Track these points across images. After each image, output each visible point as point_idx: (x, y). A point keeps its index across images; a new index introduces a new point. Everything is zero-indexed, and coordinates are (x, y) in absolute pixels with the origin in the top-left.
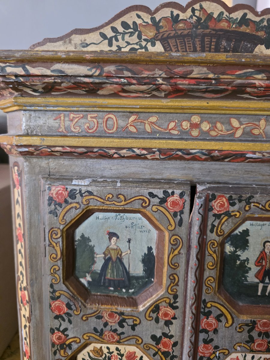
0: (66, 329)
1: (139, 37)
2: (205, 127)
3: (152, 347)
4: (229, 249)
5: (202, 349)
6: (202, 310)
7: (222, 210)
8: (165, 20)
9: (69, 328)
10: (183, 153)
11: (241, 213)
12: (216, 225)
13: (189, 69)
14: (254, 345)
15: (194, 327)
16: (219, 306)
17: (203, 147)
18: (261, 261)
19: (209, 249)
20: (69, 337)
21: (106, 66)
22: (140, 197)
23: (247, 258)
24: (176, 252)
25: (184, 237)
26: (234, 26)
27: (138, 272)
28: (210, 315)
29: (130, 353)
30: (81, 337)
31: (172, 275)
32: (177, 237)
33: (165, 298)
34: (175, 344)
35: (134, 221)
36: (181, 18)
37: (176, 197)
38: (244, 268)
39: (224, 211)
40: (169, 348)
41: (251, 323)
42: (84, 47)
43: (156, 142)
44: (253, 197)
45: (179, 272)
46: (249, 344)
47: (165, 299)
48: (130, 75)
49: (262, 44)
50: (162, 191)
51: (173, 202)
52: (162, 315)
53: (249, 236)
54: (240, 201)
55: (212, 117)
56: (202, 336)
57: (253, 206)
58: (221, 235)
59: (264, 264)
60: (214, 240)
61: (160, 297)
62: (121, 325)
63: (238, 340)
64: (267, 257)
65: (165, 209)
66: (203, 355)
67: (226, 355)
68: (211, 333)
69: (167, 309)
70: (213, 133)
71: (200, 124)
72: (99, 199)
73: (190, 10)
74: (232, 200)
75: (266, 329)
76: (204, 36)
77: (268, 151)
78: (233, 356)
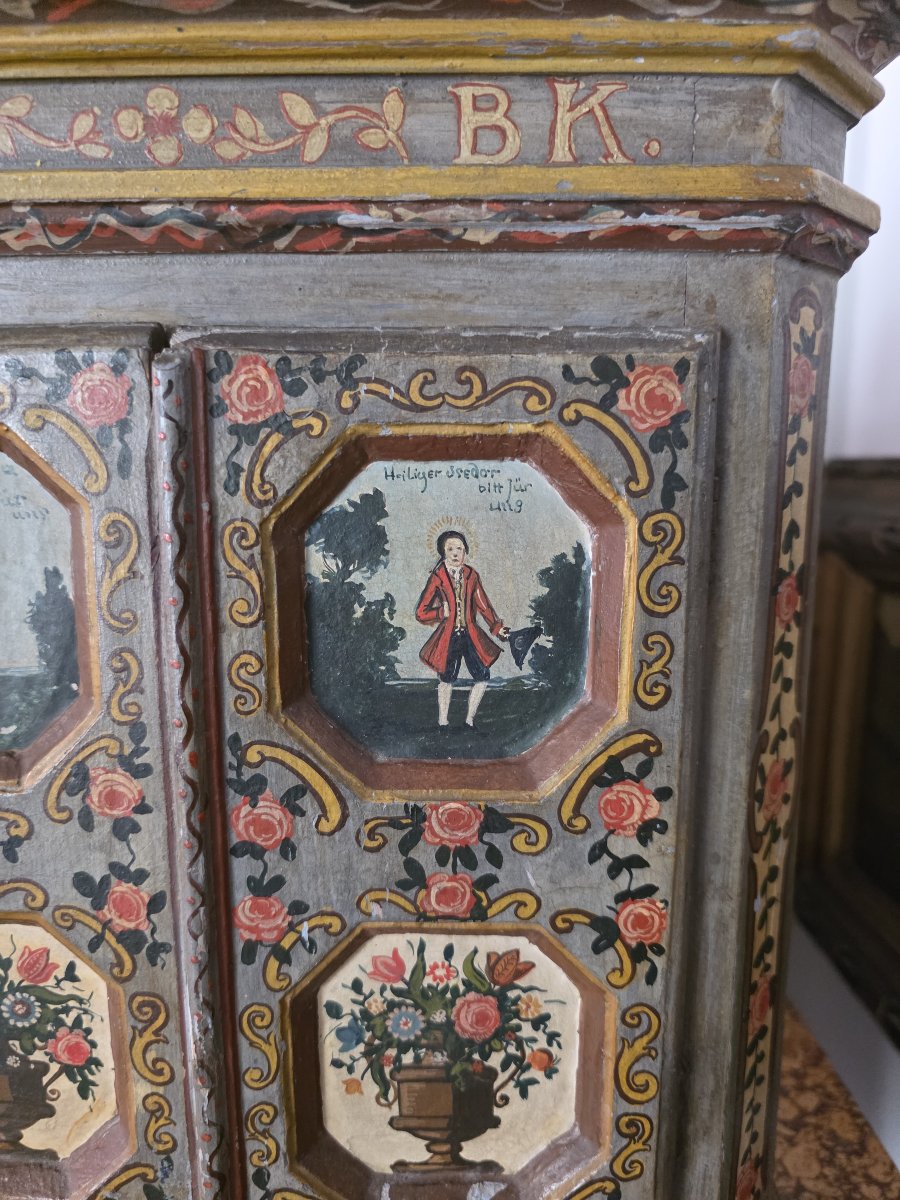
2: (197, 126)
3: (82, 917)
4: (319, 563)
5: (247, 912)
6: (232, 775)
7: (259, 411)
10: (119, 217)
11: (328, 418)
12: (245, 466)
14: (428, 895)
15: (198, 828)
16: (288, 758)
17: (180, 191)
18: (435, 606)
19: (229, 554)
23: (388, 595)
24: (122, 571)
25: (142, 512)
27: (22, 663)
28: (261, 791)
29: (31, 953)
31: (117, 653)
32: (120, 517)
33: (103, 737)
34: (155, 904)
37: (100, 373)
38: (379, 632)
39: (269, 414)
40: (137, 918)
41: (407, 818)
44: (363, 361)
45: (141, 642)
46: (411, 894)
47: (103, 743)
50: (52, 354)
51: (91, 389)
52: (99, 801)
53: (386, 515)
55: (217, 92)
56: (242, 869)
57: (367, 392)
58: (267, 503)
59: (446, 614)
60: (243, 520)
61: (91, 733)
63: (370, 880)
64: (454, 590)
65: (68, 416)
66: (254, 937)
67: (336, 934)
68: (271, 857)
69: (115, 777)
70: (227, 150)
71: (177, 118)
74: (291, 373)
75: (461, 834)
77: (405, 197)
78: (381, 946)
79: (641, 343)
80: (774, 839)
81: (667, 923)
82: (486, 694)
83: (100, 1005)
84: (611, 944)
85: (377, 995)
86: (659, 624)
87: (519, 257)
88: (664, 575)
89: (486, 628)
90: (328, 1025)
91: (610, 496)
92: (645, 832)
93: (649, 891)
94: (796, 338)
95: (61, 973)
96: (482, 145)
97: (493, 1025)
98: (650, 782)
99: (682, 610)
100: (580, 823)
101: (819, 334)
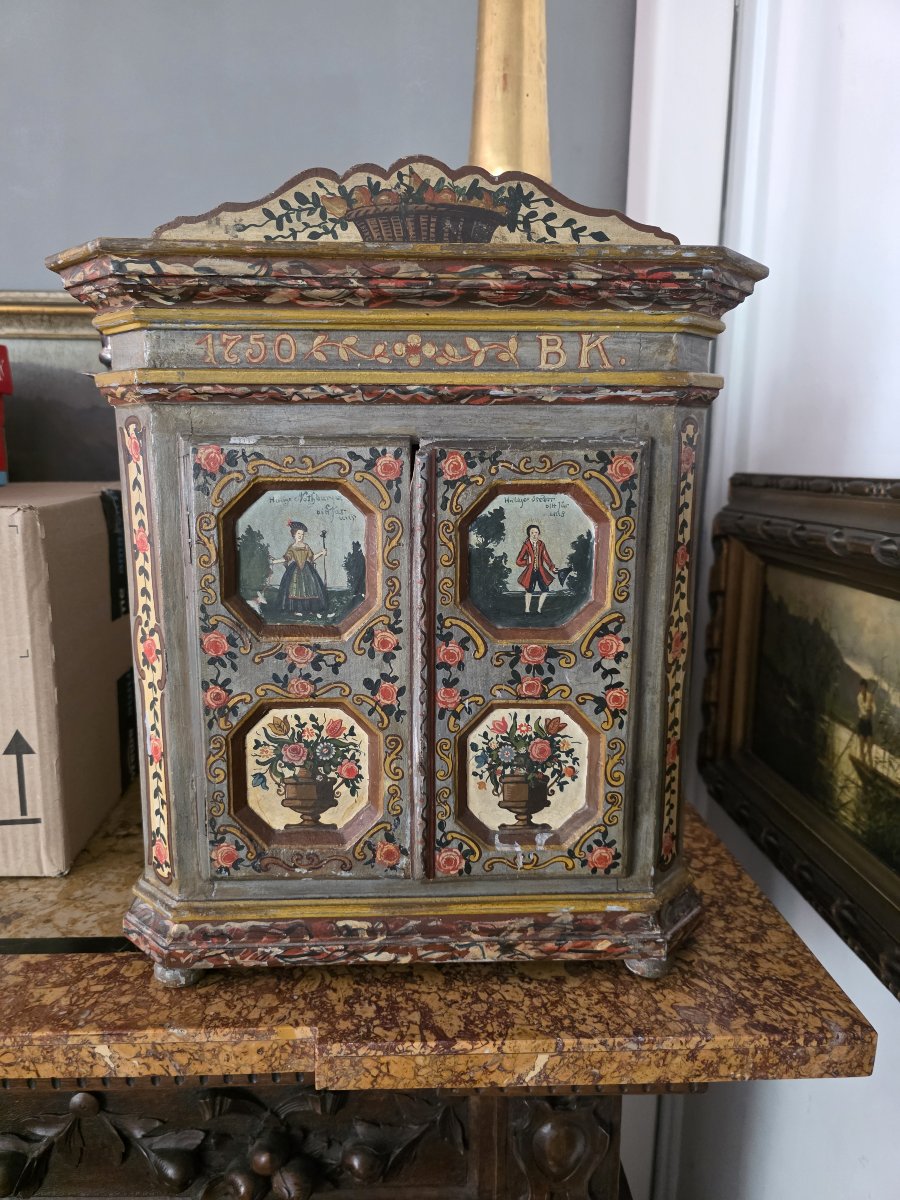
0: (228, 681)
1: (323, 215)
2: (429, 351)
3: (366, 699)
4: (475, 539)
5: (442, 695)
6: (438, 632)
7: (457, 475)
8: (360, 190)
9: (233, 679)
10: (396, 391)
11: (485, 478)
12: (450, 497)
13: (394, 265)
14: (522, 687)
15: (425, 655)
16: (463, 625)
17: (425, 381)
18: (525, 558)
19: (441, 535)
20: (234, 693)
21: (274, 262)
22: (336, 460)
23: (504, 553)
24: (394, 543)
25: (405, 518)
26: (461, 199)
27: (340, 584)
28: (451, 639)
29: (333, 722)
30: (252, 692)
31: (390, 579)
32: (394, 519)
33: (381, 616)
34: (401, 692)
35: (330, 502)
36: (382, 187)
37: (389, 458)
38: (500, 570)
39: (461, 476)
40: (392, 699)
41: (513, 652)
42: (239, 230)
43: (355, 375)
44: (501, 453)
45: (400, 573)
46: (514, 686)
47: (381, 618)
48: (310, 274)
49: (503, 225)
50: (368, 449)
51: (385, 465)
52: (378, 645)
53: (504, 518)
54: (482, 460)
55: (437, 336)
56: (441, 674)
57: (502, 466)
58: (458, 513)
59: (530, 562)
60: (448, 521)
61: (375, 615)
62: (316, 666)
63: (496, 681)
64: (533, 551)
65: (375, 477)
66: (444, 706)
67: (481, 706)
68: (454, 669)
69: (386, 634)
70: (441, 361)
71: (420, 347)
72: (272, 465)
73: (395, 175)
74: (471, 458)
75: (537, 659)
76: (418, 214)
77: (519, 384)
78: (498, 715)
79: (617, 445)
80: (678, 668)
81: (628, 699)
82: (547, 598)
83: (365, 747)
84: (603, 710)
85: (494, 740)
86: (624, 565)
87: (565, 407)
88: (626, 544)
89: (547, 568)
90: (472, 754)
91: (604, 510)
92: (618, 657)
93: (620, 684)
94: (684, 439)
95: (347, 732)
96: (551, 359)
97: (548, 754)
98: (621, 635)
99: (634, 559)
100: (589, 654)
101: (696, 435)
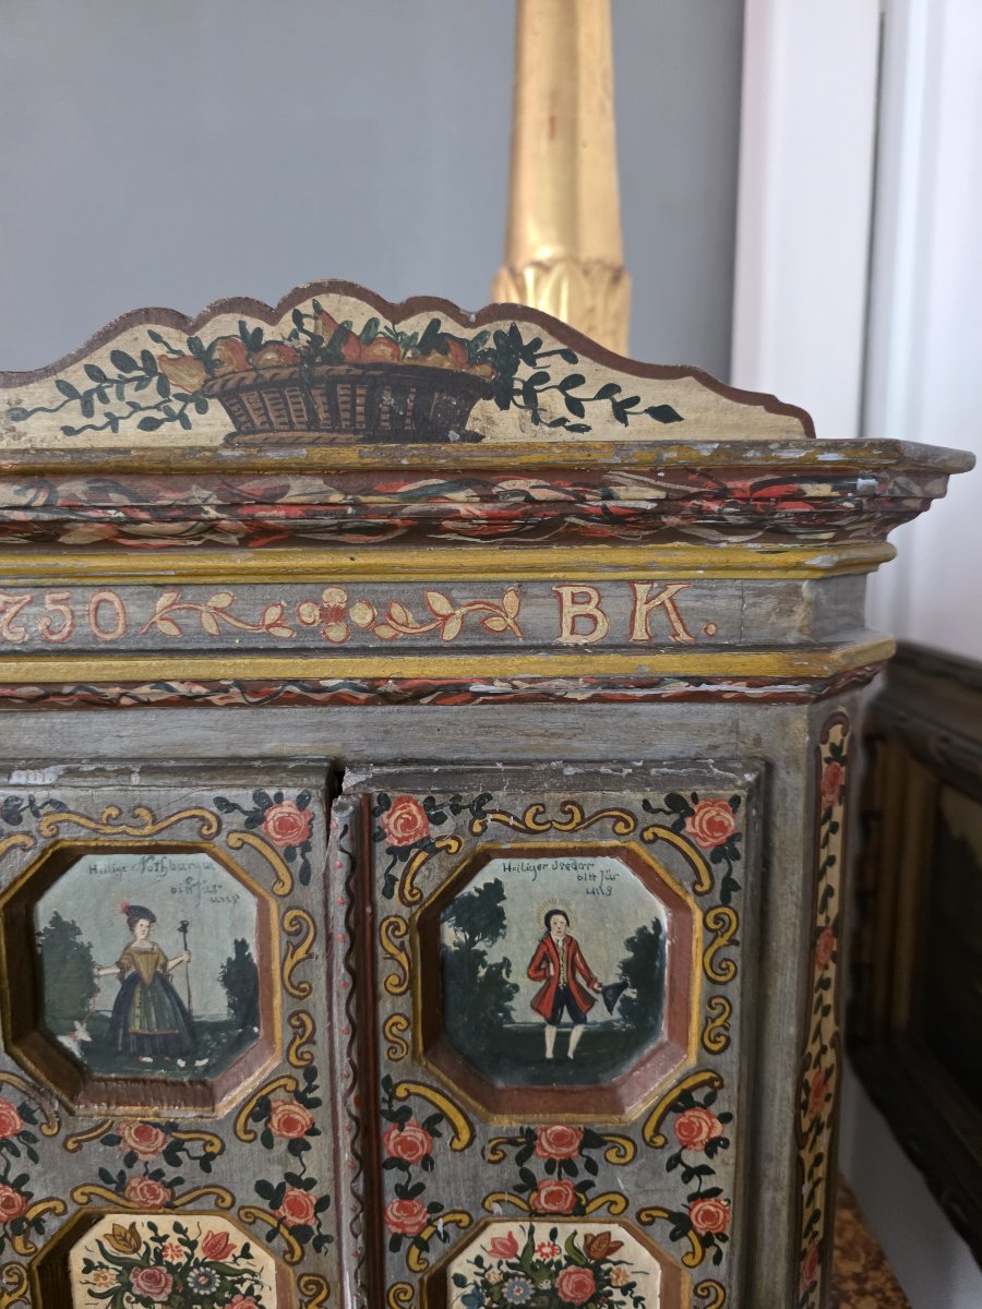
0: (24, 1179)
1: (163, 389)
2: (362, 615)
3: (262, 1215)
4: (451, 936)
5: (395, 1212)
6: (385, 1107)
7: (410, 837)
8: (227, 344)
9: (33, 1175)
10: (301, 687)
11: (463, 840)
12: (399, 876)
13: (278, 482)
14: (539, 1196)
15: (360, 1152)
17: (350, 672)
18: (543, 966)
19: (385, 941)
20: (35, 1198)
21: (62, 482)
22: (194, 812)
23: (505, 959)
24: (301, 953)
25: (319, 911)
26: (409, 354)
27: (214, 1011)
28: (408, 1118)
29: (214, 1236)
30: (66, 1197)
31: (295, 1014)
32: (301, 913)
33: (283, 1077)
34: (322, 1204)
35: (193, 873)
36: (267, 337)
37: (288, 808)
38: (498, 987)
39: (417, 839)
40: (307, 1215)
41: (522, 1137)
42: (16, 419)
43: (224, 665)
44: (490, 798)
45: (314, 1006)
46: (525, 1196)
47: (282, 1082)
48: (127, 502)
49: (488, 398)
50: (250, 792)
51: (281, 820)
52: (279, 1126)
53: (504, 898)
54: (456, 810)
55: (377, 591)
56: (391, 1178)
57: (492, 820)
58: (415, 903)
59: (552, 973)
60: (396, 916)
61: (271, 1075)
62: (171, 1156)
63: (493, 1186)
64: (558, 955)
65: (262, 839)
66: (399, 1231)
67: (464, 1228)
68: (415, 1169)
69: (292, 1107)
70: (385, 632)
71: (346, 609)
72: (82, 821)
73: (288, 316)
74: (435, 808)
75: (565, 1150)
76: (334, 381)
77: (521, 676)
78: (498, 1231)
79: (704, 781)
80: (819, 1131)
81: (730, 1217)
82: (584, 1036)
83: (269, 1276)
84: (685, 1234)
85: (495, 1269)
86: (720, 990)
87: (607, 706)
88: (724, 953)
89: (583, 983)
90: (456, 1293)
91: (681, 893)
92: (712, 1147)
93: (715, 1192)
94: (826, 752)
95: (237, 1252)
96: (578, 627)
97: (590, 1290)
98: (715, 1109)
99: (738, 979)
100: (659, 1141)
101: (846, 739)
